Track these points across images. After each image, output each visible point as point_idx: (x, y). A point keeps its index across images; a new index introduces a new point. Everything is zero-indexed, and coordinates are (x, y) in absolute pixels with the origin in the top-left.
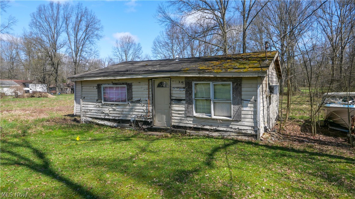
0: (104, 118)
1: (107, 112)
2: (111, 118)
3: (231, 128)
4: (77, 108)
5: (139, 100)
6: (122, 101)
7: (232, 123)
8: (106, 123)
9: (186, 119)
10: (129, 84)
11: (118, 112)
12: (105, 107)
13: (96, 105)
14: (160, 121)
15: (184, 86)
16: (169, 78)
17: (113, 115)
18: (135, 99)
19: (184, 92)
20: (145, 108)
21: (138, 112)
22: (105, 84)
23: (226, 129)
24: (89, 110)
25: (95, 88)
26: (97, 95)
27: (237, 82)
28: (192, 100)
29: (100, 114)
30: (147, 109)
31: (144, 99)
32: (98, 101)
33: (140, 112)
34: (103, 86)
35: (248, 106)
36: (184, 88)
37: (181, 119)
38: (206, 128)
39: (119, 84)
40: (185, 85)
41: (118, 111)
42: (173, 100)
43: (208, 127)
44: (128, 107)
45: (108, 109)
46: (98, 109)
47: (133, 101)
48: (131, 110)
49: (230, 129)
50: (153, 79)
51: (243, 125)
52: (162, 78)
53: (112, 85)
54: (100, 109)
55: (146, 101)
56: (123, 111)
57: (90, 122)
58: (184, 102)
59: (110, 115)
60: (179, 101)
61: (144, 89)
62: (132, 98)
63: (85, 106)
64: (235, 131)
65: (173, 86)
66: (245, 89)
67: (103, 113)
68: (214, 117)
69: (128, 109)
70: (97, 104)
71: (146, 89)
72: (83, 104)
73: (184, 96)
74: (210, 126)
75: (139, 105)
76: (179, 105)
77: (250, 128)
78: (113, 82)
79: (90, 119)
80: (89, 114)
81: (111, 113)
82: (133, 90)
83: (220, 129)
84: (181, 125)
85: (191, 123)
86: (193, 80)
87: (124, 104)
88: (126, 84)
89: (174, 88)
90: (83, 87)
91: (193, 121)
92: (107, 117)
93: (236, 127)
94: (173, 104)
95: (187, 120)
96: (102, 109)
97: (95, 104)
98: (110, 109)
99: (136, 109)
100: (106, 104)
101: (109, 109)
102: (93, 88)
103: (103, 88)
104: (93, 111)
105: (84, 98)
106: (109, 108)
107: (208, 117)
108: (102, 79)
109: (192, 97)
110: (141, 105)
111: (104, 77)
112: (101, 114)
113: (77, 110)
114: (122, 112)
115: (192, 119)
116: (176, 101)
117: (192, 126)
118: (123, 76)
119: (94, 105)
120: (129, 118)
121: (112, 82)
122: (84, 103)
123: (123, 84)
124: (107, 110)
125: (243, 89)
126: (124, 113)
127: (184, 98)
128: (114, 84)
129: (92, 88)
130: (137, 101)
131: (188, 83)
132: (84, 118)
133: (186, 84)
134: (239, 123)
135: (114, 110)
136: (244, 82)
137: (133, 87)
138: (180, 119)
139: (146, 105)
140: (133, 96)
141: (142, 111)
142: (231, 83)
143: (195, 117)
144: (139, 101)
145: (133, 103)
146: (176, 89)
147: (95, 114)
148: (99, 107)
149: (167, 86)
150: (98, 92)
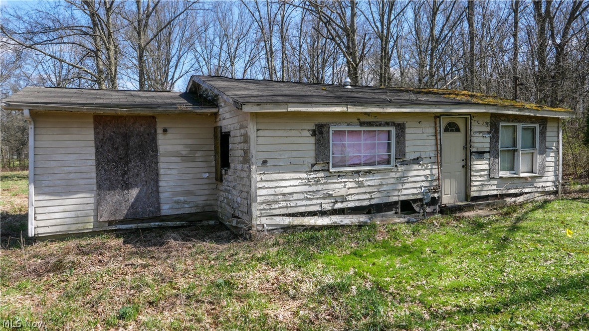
0: (330, 208)
1: (343, 192)
2: (351, 205)
3: (536, 187)
4: (39, 211)
5: (418, 158)
6: (380, 163)
7: (537, 180)
9: (489, 183)
10: (399, 125)
11: (369, 190)
12: (336, 181)
13: (306, 179)
14: (448, 194)
15: (488, 129)
16: (469, 116)
17: (356, 197)
18: (409, 156)
19: (488, 140)
20: (428, 172)
21: (415, 182)
22: (337, 124)
23: (531, 189)
24: (284, 195)
25: (308, 134)
26: (313, 154)
27: (544, 123)
28: (498, 152)
29: (319, 201)
30: (432, 175)
31: (427, 155)
32: (315, 168)
33: (418, 182)
34: (333, 129)
35: (551, 155)
36: (489, 133)
37: (482, 185)
38: (511, 192)
39: (378, 124)
40: (489, 128)
41: (369, 186)
42: (474, 154)
43: (512, 191)
44: (393, 175)
45: (343, 184)
46: (314, 188)
47: (405, 159)
48: (401, 180)
49: (534, 189)
50: (442, 117)
51: (546, 180)
52: (459, 115)
53: (359, 127)
54: (320, 187)
55: (430, 158)
56: (381, 185)
57: (285, 229)
58: (487, 155)
59: (350, 198)
60: (480, 154)
61: (427, 134)
62: (405, 155)
63: (266, 185)
64: (539, 190)
65: (475, 129)
66: (550, 134)
67: (330, 196)
68: (522, 175)
69: (393, 180)
70: (311, 177)
71: (431, 134)
72: (262, 181)
73: (488, 145)
74: (515, 189)
75: (416, 167)
76: (481, 160)
77: (551, 184)
78: (361, 120)
79: (287, 221)
80: (280, 205)
81: (349, 195)
82: (407, 137)
83: (526, 191)
84: (484, 194)
85: (494, 187)
86: (502, 121)
87: (385, 169)
88: (394, 124)
89: (475, 132)
90: (261, 133)
91: (497, 185)
92: (338, 206)
93: (541, 185)
94: (475, 163)
95: (490, 184)
96: (325, 187)
97: (304, 175)
98: (349, 185)
99: (412, 177)
100: (338, 174)
101: (345, 185)
102: (299, 135)
103: (332, 134)
104: (295, 196)
105: (265, 162)
106: (345, 182)
107: (515, 176)
109: (498, 147)
110: (420, 167)
111: (355, 105)
112: (323, 201)
113: (39, 217)
114: (379, 187)
115: (496, 182)
116: (477, 155)
117: (495, 193)
119: (300, 179)
120: (395, 199)
121: (359, 119)
122: (264, 177)
123: (387, 124)
124: (338, 187)
125: (547, 134)
126: (385, 188)
127: (488, 150)
128: (362, 124)
129: (293, 133)
130: (414, 159)
131: (494, 125)
132: (264, 221)
133: (491, 127)
134: (544, 179)
135: (360, 185)
136: (549, 125)
137: (407, 131)
138: (481, 185)
139: (430, 167)
140: (407, 150)
141: (423, 178)
142: (537, 126)
143: (501, 178)
144: (417, 161)
145: (404, 165)
146: (477, 135)
147: (305, 203)
148: (317, 182)
149: (458, 130)
150: (318, 142)
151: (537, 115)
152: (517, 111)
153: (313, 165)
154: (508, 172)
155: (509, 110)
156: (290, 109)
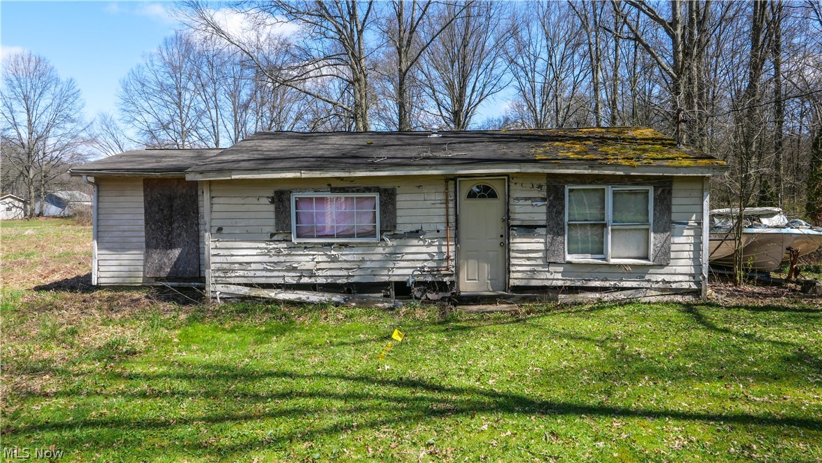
0: (295, 282)
1: (310, 266)
2: (323, 281)
3: (649, 281)
4: (101, 263)
5: (417, 231)
6: (360, 235)
7: (651, 271)
8: (303, 295)
9: (546, 269)
10: (386, 190)
11: (346, 265)
12: (302, 253)
13: (265, 248)
14: (475, 280)
15: (543, 194)
16: (506, 178)
17: (329, 273)
18: (401, 229)
19: (544, 209)
20: (434, 249)
21: (414, 260)
22: (301, 191)
23: (638, 283)
24: (240, 264)
25: (267, 201)
26: (273, 222)
27: (664, 186)
28: (564, 227)
29: (281, 274)
30: (440, 253)
31: (433, 227)
32: (275, 238)
33: (418, 260)
34: (294, 197)
35: (684, 234)
36: (543, 199)
37: (533, 271)
38: (593, 285)
39: (355, 189)
40: (546, 194)
41: (345, 261)
42: (516, 228)
43: (597, 284)
44: (380, 250)
45: (311, 257)
46: (275, 259)
47: (397, 232)
48: (393, 256)
49: (646, 283)
50: (458, 179)
51: (673, 272)
52: (487, 176)
53: (329, 193)
54: (282, 259)
55: (438, 231)
56: (363, 261)
57: (243, 298)
58: (543, 231)
59: (320, 273)
60: (529, 229)
61: (433, 202)
62: (395, 227)
63: (222, 252)
64: (656, 286)
65: (514, 194)
66: (679, 201)
67: (295, 269)
68: (613, 261)
69: (380, 256)
70: (271, 247)
71: (439, 202)
72: (216, 248)
73: (544, 217)
74: (602, 280)
75: (415, 242)
76: (530, 238)
77: (687, 278)
78: (333, 186)
79: (245, 291)
80: (237, 274)
81: (319, 269)
82: (399, 205)
83: (625, 286)
84: (534, 283)
85: (559, 276)
86: (568, 182)
87: (367, 243)
88: (377, 190)
89: (517, 199)
90: (215, 200)
91: (563, 273)
92: (305, 280)
93: (660, 278)
94: (515, 237)
95: (548, 271)
96: (288, 258)
97: (263, 245)
98: (320, 259)
99: (407, 254)
100: (304, 246)
101: (314, 259)
102: (257, 202)
103: (296, 201)
104: (253, 266)
105: (220, 229)
106: (313, 255)
107: (600, 261)
108: (304, 176)
109: (562, 220)
110: (421, 243)
111: (311, 170)
112: (286, 274)
113: (101, 269)
114: (360, 264)
115: (561, 269)
116: (522, 230)
117: (560, 283)
118: (376, 170)
119: (258, 248)
120: (386, 279)
121: (329, 185)
122: (218, 244)
123: (368, 190)
124: (305, 261)
125: (674, 201)
126: (368, 265)
127: (543, 223)
128: (334, 190)
129: (250, 200)
130: (411, 232)
131: (555, 189)
132: (219, 288)
133: (548, 191)
134: (666, 269)
135: (334, 260)
136: (676, 186)
137: (399, 198)
138: (530, 271)
139: (437, 243)
140: (399, 220)
141: (426, 257)
142: (651, 189)
143: (569, 263)
144: (416, 234)
145: (396, 238)
146: (521, 202)
147: (264, 273)
148: (279, 253)
149: (493, 195)
150: (277, 211)
151: (632, 174)
152: (585, 169)
153: (272, 235)
154: (589, 256)
155: (568, 168)
156: (233, 177)
